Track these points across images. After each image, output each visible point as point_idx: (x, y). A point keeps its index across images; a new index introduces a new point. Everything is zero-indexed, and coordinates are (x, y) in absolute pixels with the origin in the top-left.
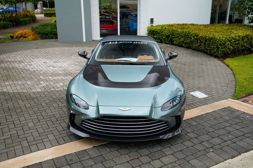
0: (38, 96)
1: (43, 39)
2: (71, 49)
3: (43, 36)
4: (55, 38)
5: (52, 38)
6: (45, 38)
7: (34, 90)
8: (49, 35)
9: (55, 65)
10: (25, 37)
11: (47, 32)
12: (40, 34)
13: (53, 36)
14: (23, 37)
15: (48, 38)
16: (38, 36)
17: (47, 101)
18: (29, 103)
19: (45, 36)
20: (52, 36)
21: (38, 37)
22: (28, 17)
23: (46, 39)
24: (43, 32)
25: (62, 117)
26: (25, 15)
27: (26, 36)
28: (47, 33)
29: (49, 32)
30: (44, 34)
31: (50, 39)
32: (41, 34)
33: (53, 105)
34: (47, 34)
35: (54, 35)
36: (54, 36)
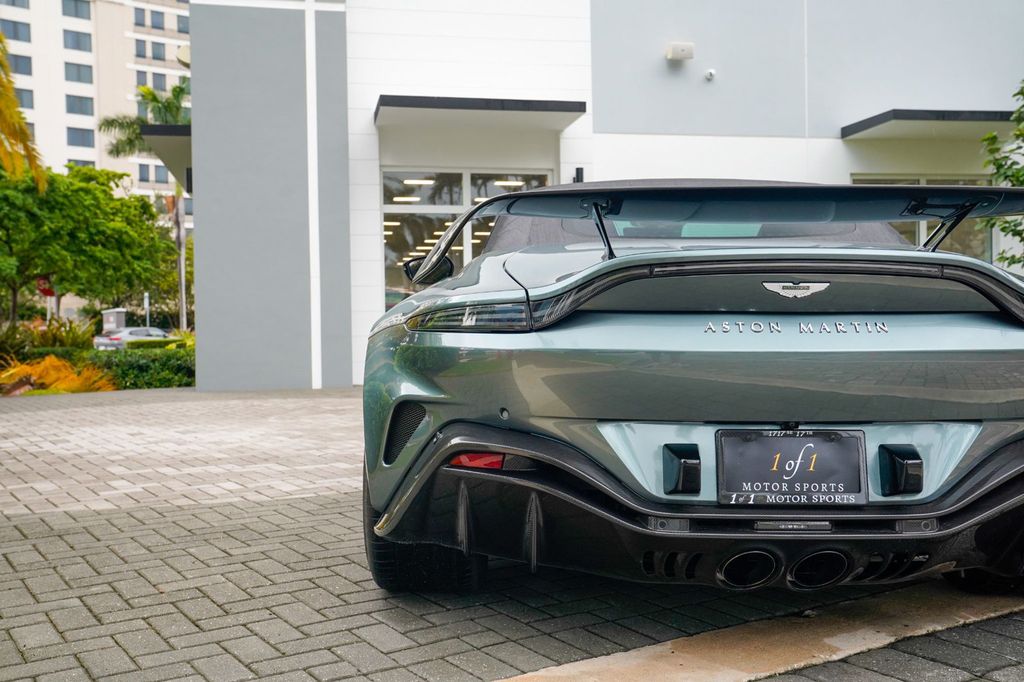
0: (95, 523)
1: (125, 388)
2: (256, 403)
3: (125, 375)
4: (180, 386)
5: (166, 383)
6: (135, 386)
7: (74, 508)
8: (152, 371)
9: (187, 437)
10: (43, 386)
11: (144, 361)
12: (114, 368)
13: (171, 376)
14: (32, 385)
15: (149, 385)
16: (101, 374)
17: (152, 540)
18: (37, 550)
19: (136, 376)
20: (166, 374)
21: (104, 381)
22: (62, 344)
23: (140, 388)
24: (129, 359)
25: (257, 595)
26: (50, 335)
27: (46, 381)
28: (142, 362)
29: (154, 361)
30: (131, 366)
31: (156, 387)
32: (117, 365)
33: (192, 550)
34: (143, 369)
35: (176, 374)
36: (176, 378)
